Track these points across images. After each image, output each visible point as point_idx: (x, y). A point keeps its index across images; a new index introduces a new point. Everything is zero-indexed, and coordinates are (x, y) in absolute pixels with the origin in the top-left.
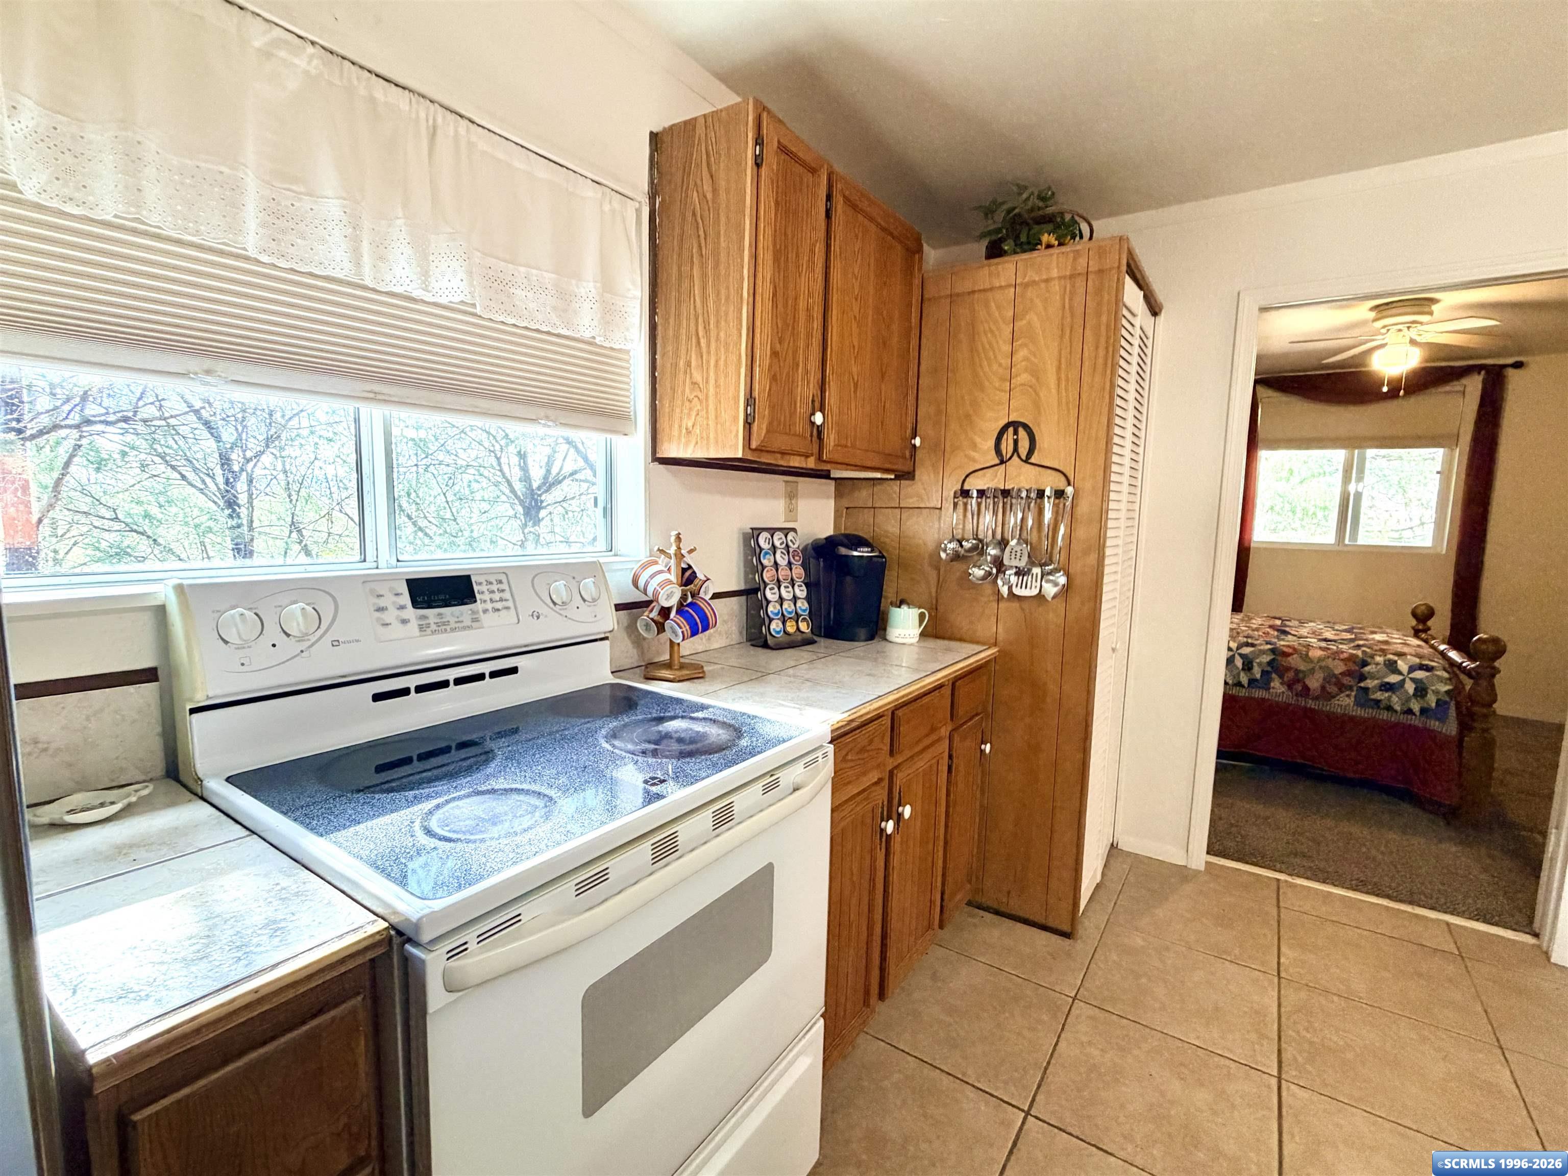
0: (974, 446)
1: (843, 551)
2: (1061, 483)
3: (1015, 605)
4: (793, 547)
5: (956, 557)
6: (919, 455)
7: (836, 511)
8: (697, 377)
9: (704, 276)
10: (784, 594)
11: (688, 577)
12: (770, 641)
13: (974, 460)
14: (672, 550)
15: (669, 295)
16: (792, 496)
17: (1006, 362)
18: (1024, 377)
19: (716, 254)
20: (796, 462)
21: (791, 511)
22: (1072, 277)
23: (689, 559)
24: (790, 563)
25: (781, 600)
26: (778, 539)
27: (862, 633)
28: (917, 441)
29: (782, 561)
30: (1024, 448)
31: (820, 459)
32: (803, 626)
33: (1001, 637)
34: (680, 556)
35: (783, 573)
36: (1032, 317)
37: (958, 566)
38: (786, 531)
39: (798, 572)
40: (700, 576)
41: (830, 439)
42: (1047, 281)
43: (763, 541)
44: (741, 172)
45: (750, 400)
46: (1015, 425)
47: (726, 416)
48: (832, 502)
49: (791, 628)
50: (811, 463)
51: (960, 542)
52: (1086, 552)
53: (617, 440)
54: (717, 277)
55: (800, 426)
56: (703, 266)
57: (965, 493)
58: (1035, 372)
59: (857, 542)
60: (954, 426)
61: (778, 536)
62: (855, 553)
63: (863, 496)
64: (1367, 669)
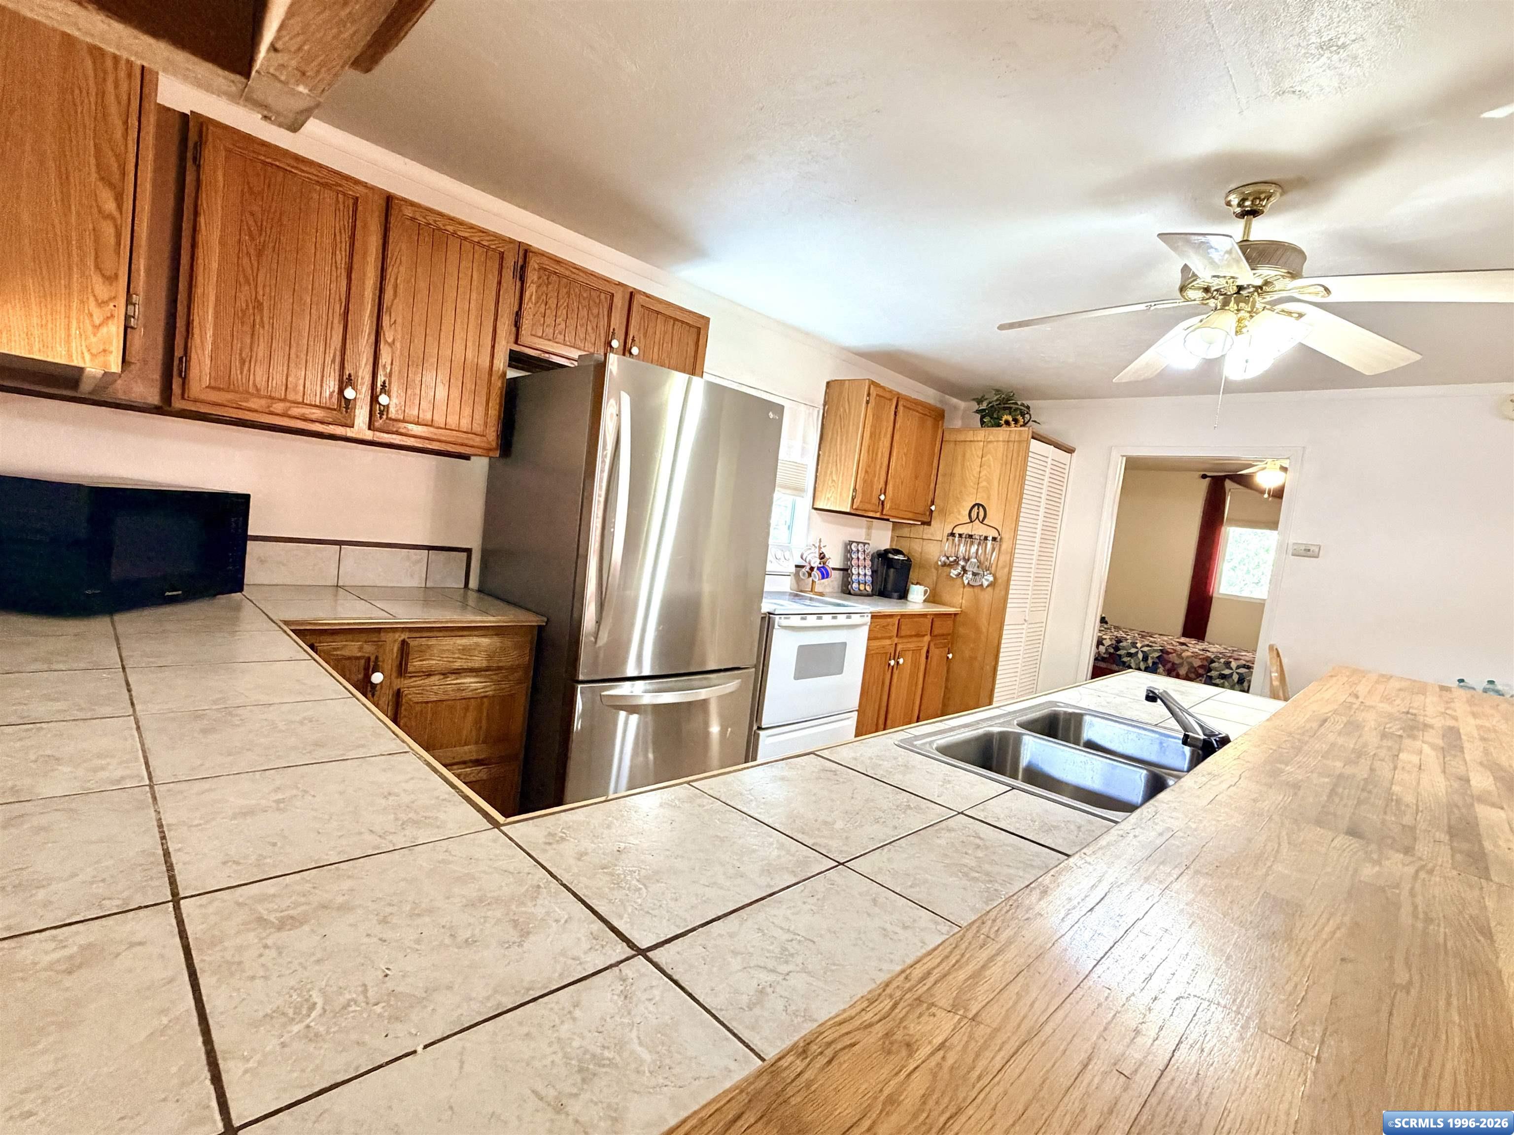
0: (959, 512)
1: (891, 556)
2: (996, 535)
3: (971, 590)
4: (867, 552)
5: (944, 565)
6: (934, 514)
7: (892, 538)
8: (835, 478)
9: (842, 440)
10: (861, 572)
11: (822, 557)
12: (852, 592)
13: (958, 519)
14: (817, 545)
15: (826, 444)
16: (869, 528)
17: (977, 475)
18: (984, 484)
19: (847, 432)
20: (871, 514)
21: (868, 535)
22: (1008, 442)
23: (823, 550)
24: (865, 559)
25: (859, 574)
26: (860, 547)
27: (896, 595)
28: (933, 508)
29: (861, 557)
30: (981, 517)
31: (882, 514)
32: (868, 588)
33: (963, 605)
34: (820, 548)
35: (861, 562)
36: (989, 456)
37: (946, 569)
38: (865, 544)
39: (868, 563)
40: (827, 556)
41: (887, 506)
42: (997, 441)
43: (854, 547)
44: (860, 405)
45: (855, 490)
46: (979, 505)
47: (845, 495)
48: (889, 533)
49: (862, 587)
50: (878, 515)
51: (948, 558)
52: (1004, 567)
53: (798, 499)
54: (847, 441)
55: (875, 501)
56: (842, 436)
57: (953, 534)
58: (989, 481)
59: (898, 552)
60: (951, 501)
61: (860, 545)
62: (896, 557)
63: (905, 532)
64: (1213, 665)
